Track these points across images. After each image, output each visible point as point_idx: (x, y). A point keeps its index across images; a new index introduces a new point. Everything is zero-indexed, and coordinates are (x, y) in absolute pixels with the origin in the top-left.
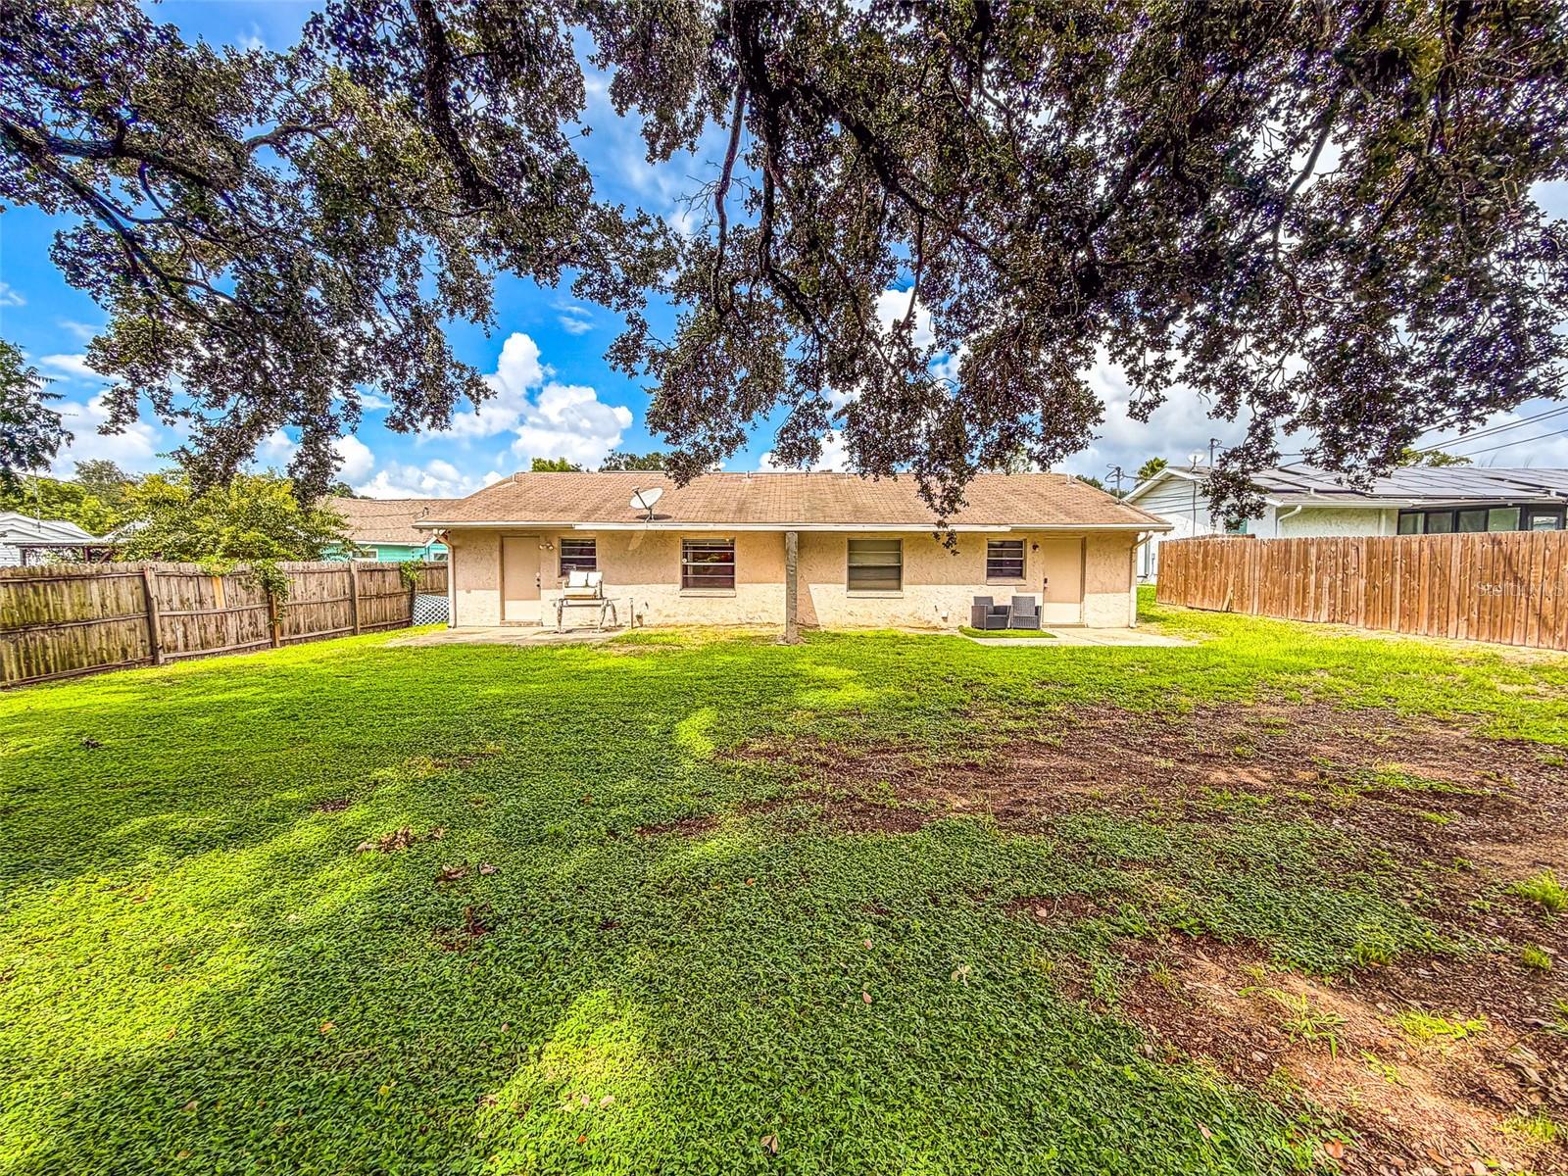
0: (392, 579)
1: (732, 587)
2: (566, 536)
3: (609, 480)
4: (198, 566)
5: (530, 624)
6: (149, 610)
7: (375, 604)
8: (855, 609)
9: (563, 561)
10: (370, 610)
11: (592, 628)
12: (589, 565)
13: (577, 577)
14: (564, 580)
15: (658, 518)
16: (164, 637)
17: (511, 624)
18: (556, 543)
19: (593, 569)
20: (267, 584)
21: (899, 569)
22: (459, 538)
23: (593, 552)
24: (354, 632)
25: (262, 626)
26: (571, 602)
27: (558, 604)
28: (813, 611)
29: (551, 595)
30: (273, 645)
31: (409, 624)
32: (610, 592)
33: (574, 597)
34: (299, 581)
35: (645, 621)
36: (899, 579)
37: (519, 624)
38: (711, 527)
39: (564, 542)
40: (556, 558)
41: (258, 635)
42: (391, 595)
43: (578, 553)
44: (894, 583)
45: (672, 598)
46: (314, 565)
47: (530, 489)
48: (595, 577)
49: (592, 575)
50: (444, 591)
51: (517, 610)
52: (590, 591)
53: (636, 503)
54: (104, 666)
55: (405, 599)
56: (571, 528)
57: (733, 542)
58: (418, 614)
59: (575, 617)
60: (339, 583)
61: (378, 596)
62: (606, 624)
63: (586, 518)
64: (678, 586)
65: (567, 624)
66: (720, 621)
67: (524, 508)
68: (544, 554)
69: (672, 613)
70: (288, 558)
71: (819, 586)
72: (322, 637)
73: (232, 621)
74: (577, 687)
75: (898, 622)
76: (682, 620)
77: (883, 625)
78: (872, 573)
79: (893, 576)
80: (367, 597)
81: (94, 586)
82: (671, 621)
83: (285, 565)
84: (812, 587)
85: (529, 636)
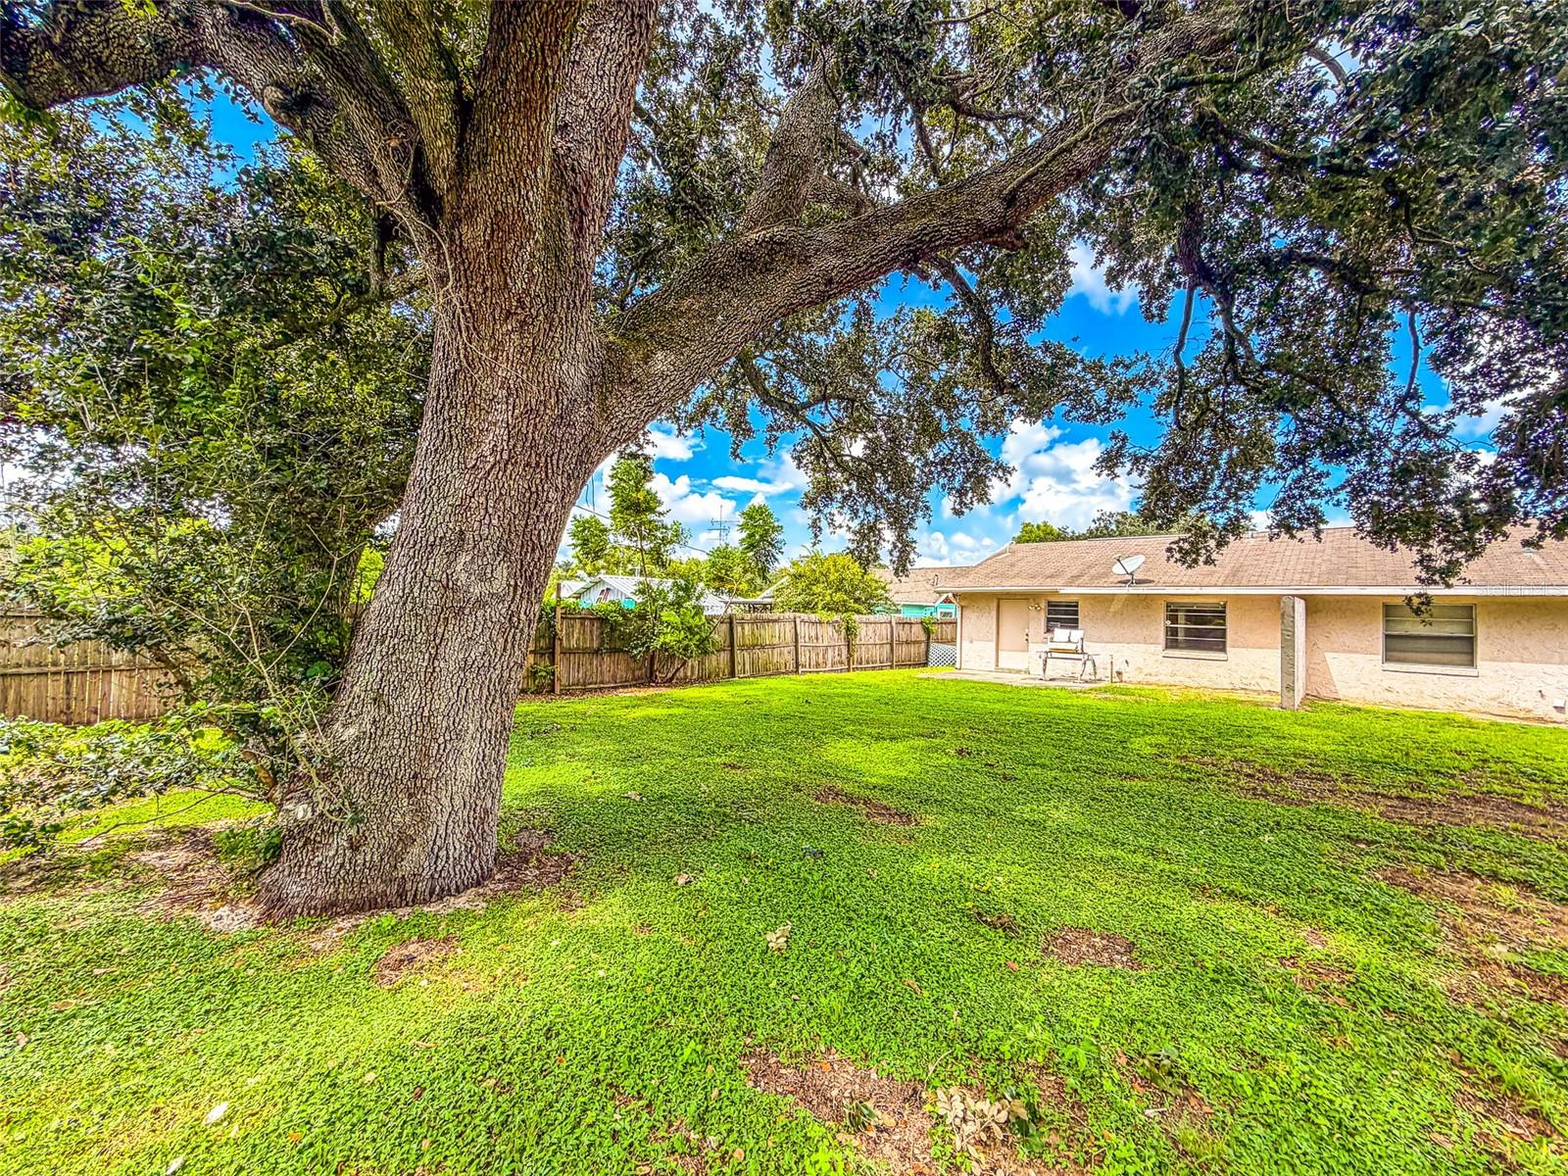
0: (917, 630)
1: (1223, 650)
2: (1053, 599)
3: (1093, 548)
4: (813, 617)
5: (1019, 672)
6: (796, 641)
7: (905, 647)
8: (1396, 685)
9: (1049, 620)
10: (902, 652)
11: (1073, 679)
12: (1073, 623)
13: (1061, 634)
14: (1049, 636)
15: (1140, 582)
16: (802, 660)
17: (1003, 671)
18: (1043, 605)
19: (1076, 628)
20: (848, 629)
21: (1470, 641)
22: (968, 600)
23: (1076, 613)
24: (891, 667)
25: (844, 657)
26: (1054, 655)
27: (1044, 656)
28: (1330, 681)
29: (1038, 648)
30: (848, 670)
31: (925, 664)
32: (1090, 648)
33: (1057, 650)
34: (863, 626)
35: (1125, 677)
36: (1471, 653)
37: (1010, 671)
38: (1196, 591)
39: (1050, 604)
40: (1043, 616)
41: (841, 663)
42: (915, 642)
43: (1063, 614)
44: (1465, 658)
45: (1155, 658)
46: (872, 618)
47: (1022, 558)
48: (1076, 635)
49: (1074, 632)
50: (953, 641)
51: (1008, 660)
52: (1071, 647)
53: (1117, 569)
54: (777, 673)
55: (923, 645)
56: (1056, 593)
57: (1224, 606)
58: (932, 657)
59: (1058, 667)
60: (884, 630)
61: (907, 643)
62: (1086, 677)
63: (1069, 584)
64: (1161, 647)
65: (1050, 673)
66: (1207, 684)
67: (1018, 575)
68: (1033, 613)
69: (1153, 672)
70: (858, 612)
71: (1342, 656)
72: (874, 668)
73: (830, 650)
74: (1058, 712)
75: (1469, 705)
76: (1165, 679)
77: (1443, 708)
78: (1423, 644)
79: (1465, 649)
80: (901, 643)
81: (777, 625)
82: (1153, 679)
83: (856, 617)
84: (1329, 656)
85: (1017, 680)
